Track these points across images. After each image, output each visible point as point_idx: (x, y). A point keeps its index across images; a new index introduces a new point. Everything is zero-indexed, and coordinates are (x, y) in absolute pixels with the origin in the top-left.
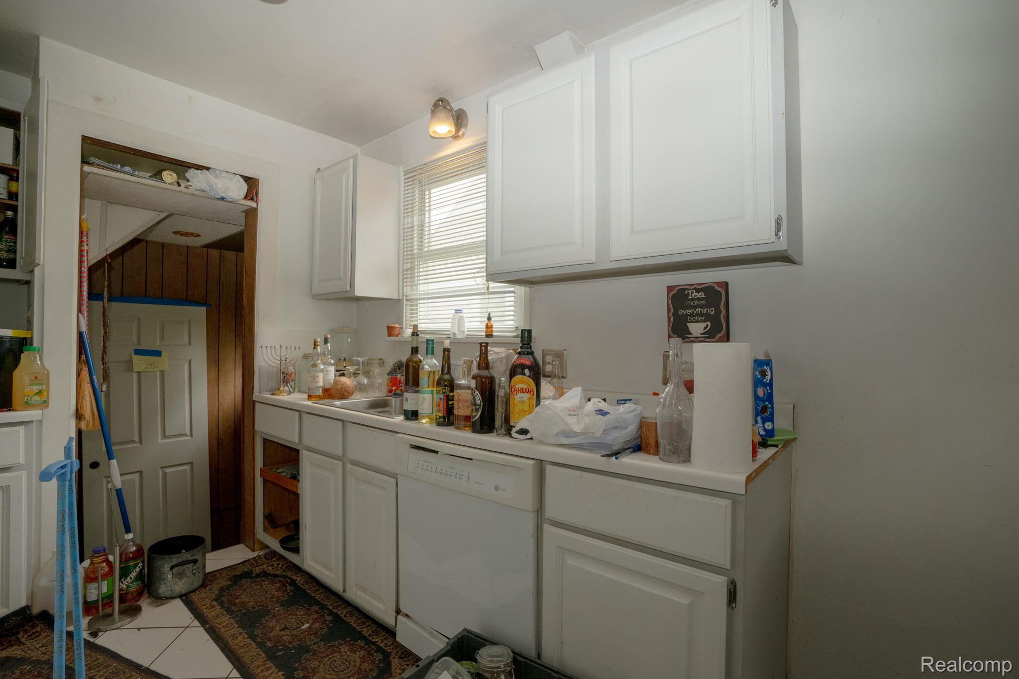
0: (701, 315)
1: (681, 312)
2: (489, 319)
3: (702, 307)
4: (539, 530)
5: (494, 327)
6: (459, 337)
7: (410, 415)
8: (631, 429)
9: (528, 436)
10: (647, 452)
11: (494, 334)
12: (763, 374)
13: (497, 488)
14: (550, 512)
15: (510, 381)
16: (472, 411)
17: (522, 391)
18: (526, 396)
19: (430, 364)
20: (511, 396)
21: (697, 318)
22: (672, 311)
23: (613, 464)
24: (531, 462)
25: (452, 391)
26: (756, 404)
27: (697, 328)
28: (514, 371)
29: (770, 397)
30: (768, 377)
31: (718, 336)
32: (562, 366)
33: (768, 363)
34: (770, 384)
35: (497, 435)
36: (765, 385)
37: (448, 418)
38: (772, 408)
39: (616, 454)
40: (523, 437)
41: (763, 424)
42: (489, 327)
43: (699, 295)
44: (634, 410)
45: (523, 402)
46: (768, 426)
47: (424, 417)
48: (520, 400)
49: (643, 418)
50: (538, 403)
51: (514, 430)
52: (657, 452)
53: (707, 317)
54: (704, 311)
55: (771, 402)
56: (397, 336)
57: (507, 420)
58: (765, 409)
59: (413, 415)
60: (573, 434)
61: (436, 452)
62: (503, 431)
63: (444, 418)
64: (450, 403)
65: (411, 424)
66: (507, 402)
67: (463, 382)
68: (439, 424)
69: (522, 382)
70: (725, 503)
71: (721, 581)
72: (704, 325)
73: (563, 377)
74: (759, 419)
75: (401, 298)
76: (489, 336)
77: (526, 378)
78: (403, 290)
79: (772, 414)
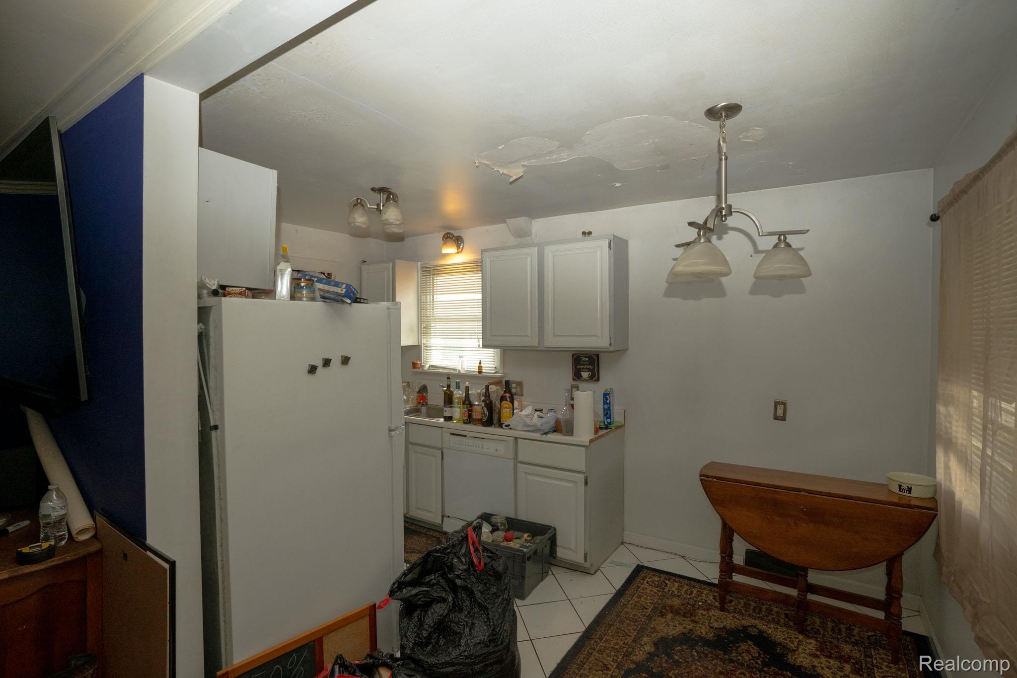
0: (587, 368)
1: (578, 367)
2: (480, 363)
3: (587, 365)
4: (515, 466)
5: (483, 368)
6: (461, 372)
7: (447, 419)
8: (552, 423)
9: (510, 427)
10: (558, 432)
11: (483, 371)
12: (607, 399)
13: (496, 450)
14: (520, 458)
15: (501, 403)
16: (482, 416)
17: (506, 408)
18: (508, 410)
19: (459, 394)
20: (501, 410)
21: (585, 370)
22: (574, 366)
23: (545, 437)
24: (512, 438)
25: (471, 407)
26: (604, 412)
27: (585, 375)
28: (503, 399)
29: (609, 409)
30: (609, 401)
31: (594, 379)
32: (522, 390)
33: (608, 394)
34: (610, 403)
35: (495, 427)
36: (607, 404)
37: (469, 419)
38: (610, 413)
39: (546, 433)
40: (507, 428)
41: (607, 419)
42: (480, 367)
43: (587, 359)
44: (553, 416)
45: (507, 413)
46: (609, 420)
47: (455, 420)
48: (506, 412)
49: (557, 419)
50: (513, 414)
51: (504, 425)
52: (561, 433)
53: (589, 370)
54: (588, 367)
55: (610, 410)
56: (419, 368)
57: (499, 420)
58: (607, 414)
59: (449, 419)
60: (529, 426)
61: (466, 436)
62: (498, 426)
63: (467, 420)
64: (470, 412)
65: (449, 423)
66: (499, 413)
67: (477, 403)
68: (465, 423)
69: (507, 404)
70: (583, 449)
71: (582, 476)
72: (588, 373)
73: (521, 396)
74: (605, 417)
75: (420, 344)
76: (480, 372)
77: (508, 402)
78: (421, 341)
79: (610, 416)
